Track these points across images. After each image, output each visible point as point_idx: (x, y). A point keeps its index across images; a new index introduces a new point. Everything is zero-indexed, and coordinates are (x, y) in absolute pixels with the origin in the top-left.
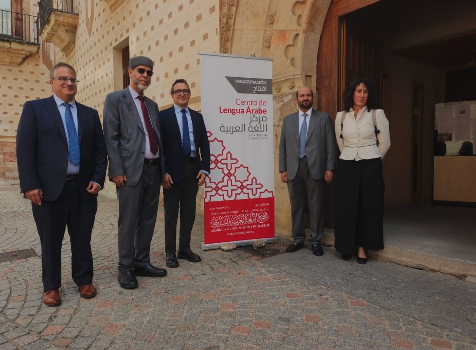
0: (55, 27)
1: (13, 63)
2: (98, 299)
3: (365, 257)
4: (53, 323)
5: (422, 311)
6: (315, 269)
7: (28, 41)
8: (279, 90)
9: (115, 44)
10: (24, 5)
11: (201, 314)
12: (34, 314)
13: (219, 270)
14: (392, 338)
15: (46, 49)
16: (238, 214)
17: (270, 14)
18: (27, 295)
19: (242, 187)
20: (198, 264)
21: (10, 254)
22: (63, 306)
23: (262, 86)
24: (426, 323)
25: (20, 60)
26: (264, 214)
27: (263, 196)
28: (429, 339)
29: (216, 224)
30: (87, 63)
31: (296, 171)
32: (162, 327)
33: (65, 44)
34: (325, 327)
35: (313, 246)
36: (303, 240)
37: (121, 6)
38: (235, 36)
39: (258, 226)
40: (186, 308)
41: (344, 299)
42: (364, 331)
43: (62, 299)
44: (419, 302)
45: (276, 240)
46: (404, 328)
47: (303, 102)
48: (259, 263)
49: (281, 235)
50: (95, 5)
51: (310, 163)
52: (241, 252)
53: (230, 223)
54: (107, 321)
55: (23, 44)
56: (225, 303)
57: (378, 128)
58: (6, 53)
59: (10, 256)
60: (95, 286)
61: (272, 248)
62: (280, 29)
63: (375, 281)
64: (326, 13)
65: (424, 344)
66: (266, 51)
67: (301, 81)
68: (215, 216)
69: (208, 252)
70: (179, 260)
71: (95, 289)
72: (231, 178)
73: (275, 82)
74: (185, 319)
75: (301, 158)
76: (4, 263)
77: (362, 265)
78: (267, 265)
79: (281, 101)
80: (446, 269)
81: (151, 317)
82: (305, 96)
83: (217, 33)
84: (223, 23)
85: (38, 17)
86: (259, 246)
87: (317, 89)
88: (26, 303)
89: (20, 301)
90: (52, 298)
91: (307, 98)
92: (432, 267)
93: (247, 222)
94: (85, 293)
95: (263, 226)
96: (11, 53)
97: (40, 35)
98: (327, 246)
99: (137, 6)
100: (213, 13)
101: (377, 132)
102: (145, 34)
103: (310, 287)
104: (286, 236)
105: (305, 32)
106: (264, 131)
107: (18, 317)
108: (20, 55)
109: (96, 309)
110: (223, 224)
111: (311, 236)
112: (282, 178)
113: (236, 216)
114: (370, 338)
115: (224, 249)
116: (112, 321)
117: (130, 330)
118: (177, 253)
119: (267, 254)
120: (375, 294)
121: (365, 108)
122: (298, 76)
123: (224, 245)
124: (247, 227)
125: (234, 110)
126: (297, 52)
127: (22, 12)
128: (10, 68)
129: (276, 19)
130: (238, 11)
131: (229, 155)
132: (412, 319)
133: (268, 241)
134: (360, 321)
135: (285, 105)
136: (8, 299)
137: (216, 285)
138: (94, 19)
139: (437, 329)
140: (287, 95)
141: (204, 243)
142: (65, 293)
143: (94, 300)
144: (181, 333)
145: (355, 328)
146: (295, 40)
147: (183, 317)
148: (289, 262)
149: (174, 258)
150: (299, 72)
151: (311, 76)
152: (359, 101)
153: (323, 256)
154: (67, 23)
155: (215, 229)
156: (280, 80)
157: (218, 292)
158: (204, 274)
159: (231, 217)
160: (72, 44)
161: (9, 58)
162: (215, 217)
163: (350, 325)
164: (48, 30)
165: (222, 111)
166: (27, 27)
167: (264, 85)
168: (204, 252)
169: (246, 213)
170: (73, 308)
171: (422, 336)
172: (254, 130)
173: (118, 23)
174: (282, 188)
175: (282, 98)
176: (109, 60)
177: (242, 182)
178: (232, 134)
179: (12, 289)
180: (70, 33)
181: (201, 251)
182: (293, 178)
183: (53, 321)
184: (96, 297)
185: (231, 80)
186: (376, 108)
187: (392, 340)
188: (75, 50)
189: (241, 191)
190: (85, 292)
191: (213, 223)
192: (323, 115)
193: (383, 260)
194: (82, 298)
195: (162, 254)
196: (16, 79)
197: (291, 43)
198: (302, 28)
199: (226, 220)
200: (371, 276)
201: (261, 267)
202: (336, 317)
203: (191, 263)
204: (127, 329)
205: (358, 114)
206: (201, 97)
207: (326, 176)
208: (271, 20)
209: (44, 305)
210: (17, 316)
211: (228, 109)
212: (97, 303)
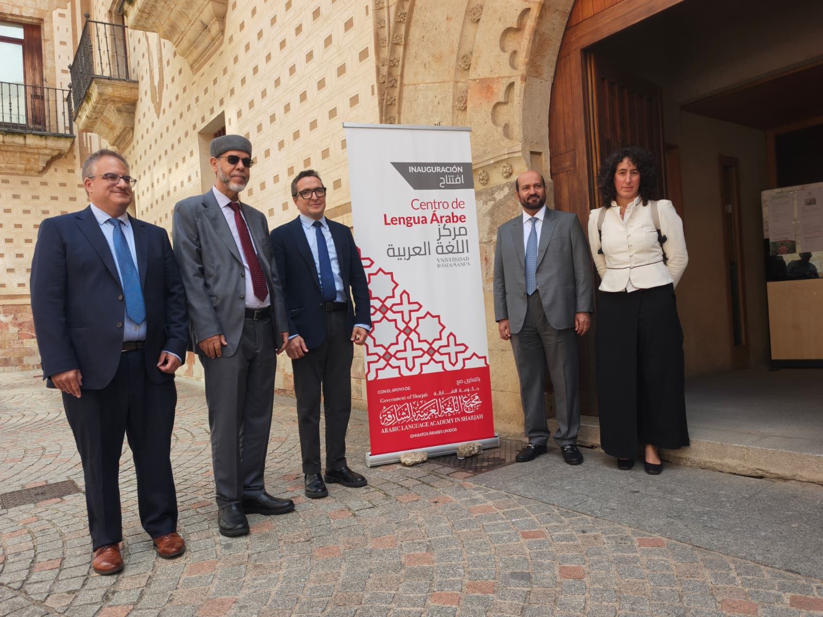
0: (99, 106)
1: (31, 170)
2: (189, 559)
3: (658, 463)
4: (111, 604)
5: (768, 549)
6: (570, 487)
7: (54, 131)
8: (486, 181)
9: (201, 126)
10: (46, 73)
11: (371, 575)
12: (76, 590)
13: (400, 498)
14: (719, 599)
15: (85, 143)
16: (427, 399)
17: (462, 54)
18: (63, 559)
19: (431, 352)
20: (362, 490)
21: (33, 491)
22: (127, 573)
23: (456, 175)
24: (778, 568)
25: (42, 164)
26: (474, 398)
27: (470, 365)
28: (787, 597)
29: (389, 419)
30: (155, 162)
31: (524, 317)
32: (303, 601)
33: (117, 132)
34: (597, 586)
35: (563, 448)
36: (545, 438)
37: (210, 62)
38: (405, 94)
39: (464, 419)
40: (345, 566)
41: (626, 536)
42: (668, 588)
43: (126, 561)
44: (763, 534)
45: (496, 442)
46: (738, 580)
47: (528, 199)
48: (469, 483)
49: (505, 433)
50: (165, 63)
51: (546, 302)
52: (437, 466)
53: (414, 416)
54: (205, 595)
55: (46, 138)
56: (412, 553)
57: (663, 233)
58: (18, 154)
59: (33, 495)
60: (182, 537)
61: (491, 456)
62: (482, 76)
63: (679, 502)
64: (559, 45)
65: (777, 606)
66: (459, 117)
67: (524, 162)
68: (387, 405)
69: (378, 469)
70: (328, 486)
71: (183, 542)
72: (410, 336)
73: (477, 167)
74: (344, 585)
75: (530, 294)
76: (23, 507)
77: (653, 476)
78: (484, 484)
79: (490, 200)
80: (805, 474)
81: (284, 584)
82: (532, 188)
83: (373, 94)
84: (384, 76)
85: (70, 92)
86: (468, 455)
87: (553, 175)
88: (62, 572)
89: (52, 569)
90: (107, 561)
91: (534, 190)
92: (781, 472)
93: (443, 413)
94: (166, 549)
95: (472, 418)
96: (27, 153)
97: (75, 120)
98: (587, 447)
99: (236, 60)
100: (366, 60)
101: (662, 240)
102: (251, 104)
103: (562, 517)
104: (515, 435)
105: (524, 79)
106: (463, 252)
107: (48, 596)
108: (41, 157)
109: (185, 576)
110: (402, 418)
111: (559, 430)
112: (501, 331)
113: (424, 403)
114: (678, 600)
115: (407, 463)
116: (215, 594)
117: (246, 609)
118: (323, 474)
119: (482, 467)
120: (680, 525)
121: (636, 200)
122: (517, 155)
123: (406, 456)
124: (444, 422)
125: (409, 219)
126: (514, 113)
127: (42, 84)
128: (24, 179)
129: (473, 61)
130: (408, 53)
131: (405, 296)
132: (752, 564)
133: (484, 444)
134: (658, 572)
135: (497, 206)
136: (31, 567)
137: (396, 523)
138: (165, 87)
139: (799, 579)
140: (500, 188)
141: (370, 453)
142: (130, 551)
143: (181, 561)
144: (338, 609)
145: (649, 585)
146: (509, 93)
147: (340, 582)
148: (522, 478)
149: (319, 482)
150: (519, 147)
151: (540, 154)
152: (624, 189)
153: (583, 464)
154: (119, 97)
155: (388, 427)
156: (487, 164)
157: (400, 535)
158: (374, 506)
159: (415, 406)
160: (129, 131)
161: (23, 162)
162: (387, 407)
163: (642, 580)
164: (88, 111)
165: (389, 221)
166: (52, 108)
167: (460, 174)
168: (372, 469)
169: (440, 397)
170: (144, 576)
171: (773, 591)
172: (445, 251)
173: (206, 91)
174: (502, 350)
175: (493, 194)
176: (192, 153)
177: (430, 342)
178: (408, 259)
179: (38, 549)
180: (125, 114)
181: (365, 467)
182: (520, 330)
183: (110, 601)
184: (185, 555)
185: (402, 167)
186: (657, 198)
187: (719, 603)
188: (134, 143)
189: (430, 358)
190: (165, 547)
191: (384, 418)
192: (566, 218)
193: (691, 466)
194: (160, 559)
195: (298, 478)
196: (36, 197)
197: (502, 99)
198: (521, 73)
199: (407, 411)
200: (671, 494)
201: (474, 489)
202: (613, 568)
203: (350, 489)
204: (241, 608)
205: (626, 210)
206: (352, 205)
207: (577, 323)
208: (465, 63)
209: (94, 574)
210: (46, 594)
211: (400, 218)
212: (187, 566)
